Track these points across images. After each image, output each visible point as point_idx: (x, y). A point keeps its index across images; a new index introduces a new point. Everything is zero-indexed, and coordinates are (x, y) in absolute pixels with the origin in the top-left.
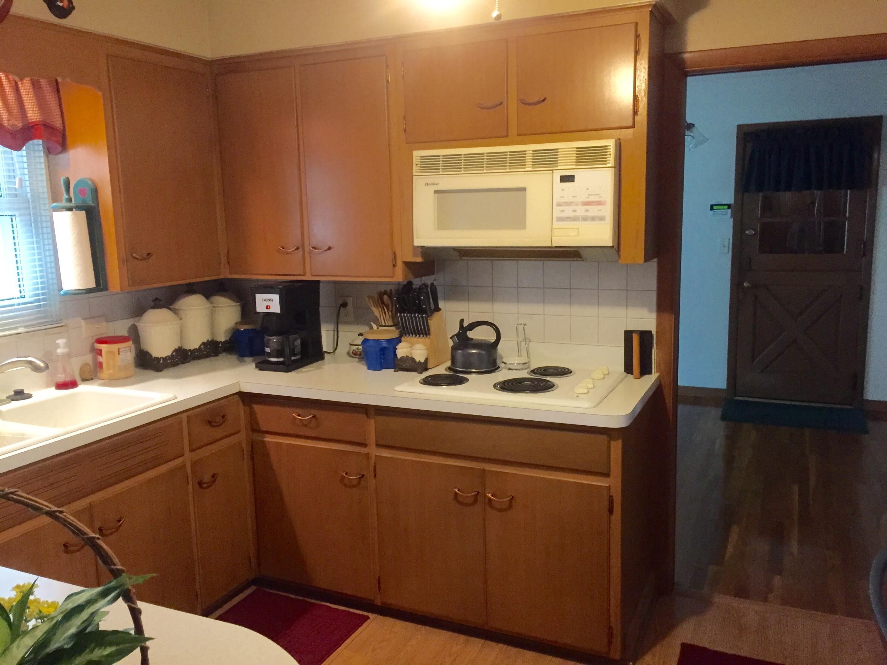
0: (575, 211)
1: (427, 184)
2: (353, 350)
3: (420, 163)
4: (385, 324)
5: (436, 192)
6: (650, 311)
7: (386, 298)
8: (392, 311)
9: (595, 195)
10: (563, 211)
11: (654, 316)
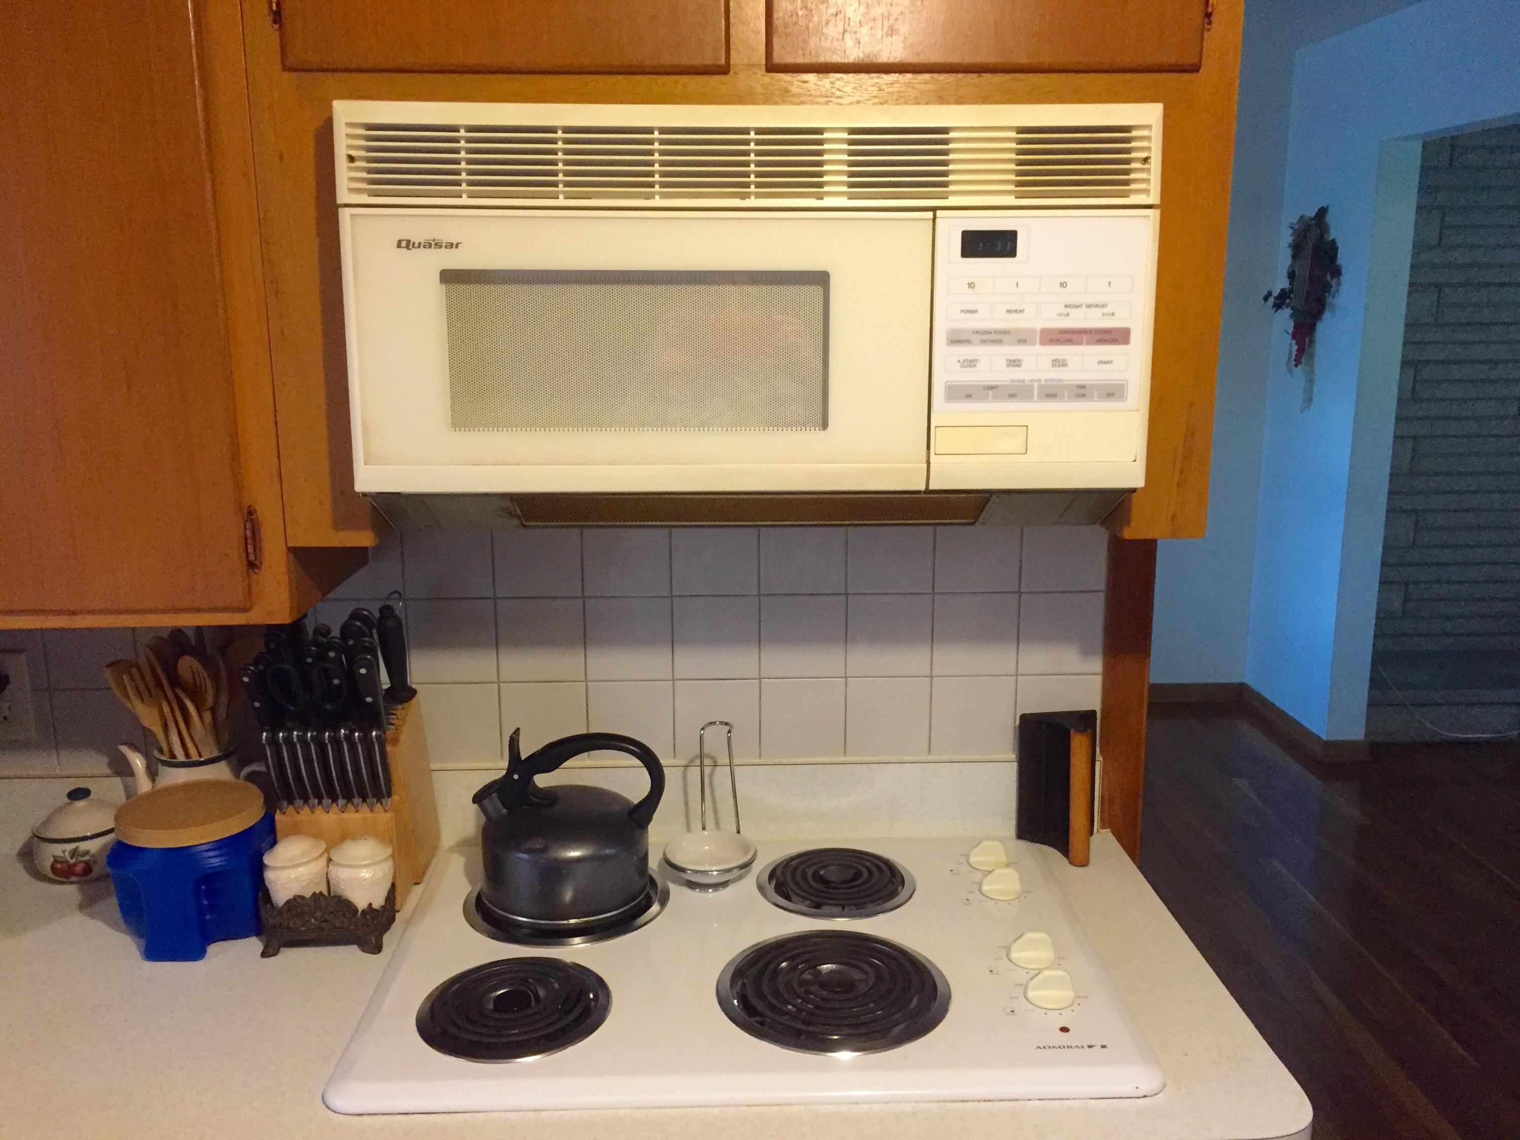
0: (1014, 363)
1: (406, 244)
2: (56, 861)
3: (363, 153)
4: (187, 755)
5: (449, 277)
6: (1086, 652)
7: (187, 665)
8: (213, 710)
9: (1089, 306)
10: (971, 363)
11: (1096, 665)
